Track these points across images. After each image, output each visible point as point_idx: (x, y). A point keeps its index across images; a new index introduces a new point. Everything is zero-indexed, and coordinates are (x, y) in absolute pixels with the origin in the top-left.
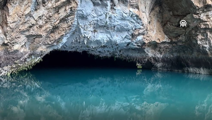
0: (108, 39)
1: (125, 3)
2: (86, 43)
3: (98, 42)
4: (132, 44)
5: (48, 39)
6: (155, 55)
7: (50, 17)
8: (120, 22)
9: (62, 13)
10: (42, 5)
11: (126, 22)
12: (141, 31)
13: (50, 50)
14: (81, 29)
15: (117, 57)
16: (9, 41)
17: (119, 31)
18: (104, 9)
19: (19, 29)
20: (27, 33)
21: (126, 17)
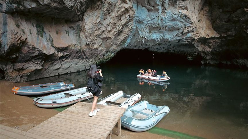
0: (161, 38)
1: (175, 6)
2: (144, 42)
3: (153, 40)
4: (183, 41)
5: (117, 40)
6: (204, 49)
7: (115, 24)
8: (170, 23)
9: (124, 20)
10: (108, 15)
11: (176, 22)
12: (190, 29)
13: (120, 48)
14: (139, 31)
15: (172, 52)
16: (90, 42)
17: (171, 30)
18: (157, 13)
19: (95, 33)
20: (102, 37)
21: (175, 18)
